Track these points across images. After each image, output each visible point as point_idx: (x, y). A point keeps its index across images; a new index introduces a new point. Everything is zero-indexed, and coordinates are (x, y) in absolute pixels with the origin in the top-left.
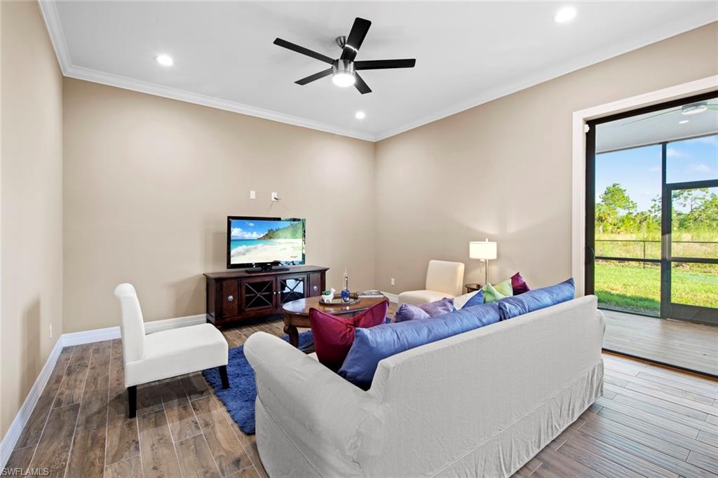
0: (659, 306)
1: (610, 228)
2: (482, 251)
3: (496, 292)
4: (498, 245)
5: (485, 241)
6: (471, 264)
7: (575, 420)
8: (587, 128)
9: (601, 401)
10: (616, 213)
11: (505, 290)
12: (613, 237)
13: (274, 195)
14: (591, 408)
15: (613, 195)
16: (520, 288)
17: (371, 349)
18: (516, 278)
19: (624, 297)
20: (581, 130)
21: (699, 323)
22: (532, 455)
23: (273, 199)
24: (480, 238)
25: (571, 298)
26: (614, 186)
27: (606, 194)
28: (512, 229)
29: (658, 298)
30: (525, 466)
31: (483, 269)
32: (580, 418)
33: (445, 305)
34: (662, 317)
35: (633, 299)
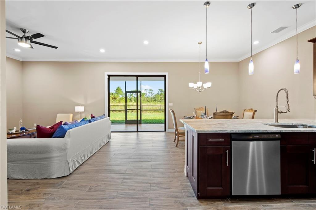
0: (125, 121)
1: (118, 101)
2: (80, 109)
3: (88, 118)
4: (85, 107)
6: (75, 114)
7: (105, 144)
8: (108, 77)
9: (110, 140)
10: (119, 97)
11: (89, 118)
12: (119, 104)
14: (108, 141)
15: (118, 91)
16: (93, 117)
17: (64, 129)
18: (92, 115)
19: (118, 121)
20: (107, 77)
21: (131, 124)
22: (97, 151)
24: (79, 105)
25: (104, 118)
26: (119, 87)
27: (117, 90)
28: (89, 102)
29: (125, 120)
30: (95, 153)
31: (80, 115)
32: (106, 144)
33: (75, 122)
34: (126, 124)
35: (121, 121)
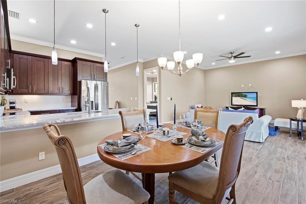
5: (301, 100)
13: (250, 85)
23: (250, 86)
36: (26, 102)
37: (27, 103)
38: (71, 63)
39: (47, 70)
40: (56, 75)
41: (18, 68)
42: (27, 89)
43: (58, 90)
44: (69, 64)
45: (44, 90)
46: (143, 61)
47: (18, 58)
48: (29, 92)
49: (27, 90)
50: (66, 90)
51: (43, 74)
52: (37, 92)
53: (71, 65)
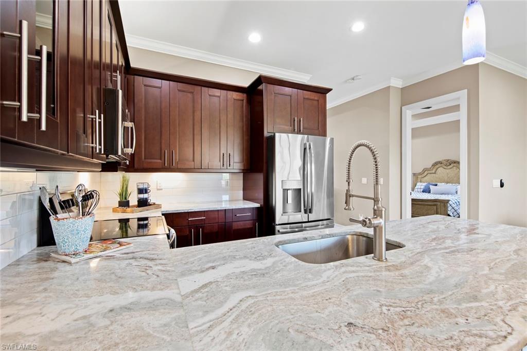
36: (158, 188)
37: (161, 189)
38: (245, 95)
39: (198, 114)
40: (217, 126)
41: (143, 110)
42: (161, 159)
43: (220, 161)
44: (241, 98)
45: (194, 161)
46: (401, 83)
47: (143, 87)
48: (163, 166)
49: (159, 161)
50: (235, 161)
51: (191, 123)
52: (179, 166)
53: (245, 101)
